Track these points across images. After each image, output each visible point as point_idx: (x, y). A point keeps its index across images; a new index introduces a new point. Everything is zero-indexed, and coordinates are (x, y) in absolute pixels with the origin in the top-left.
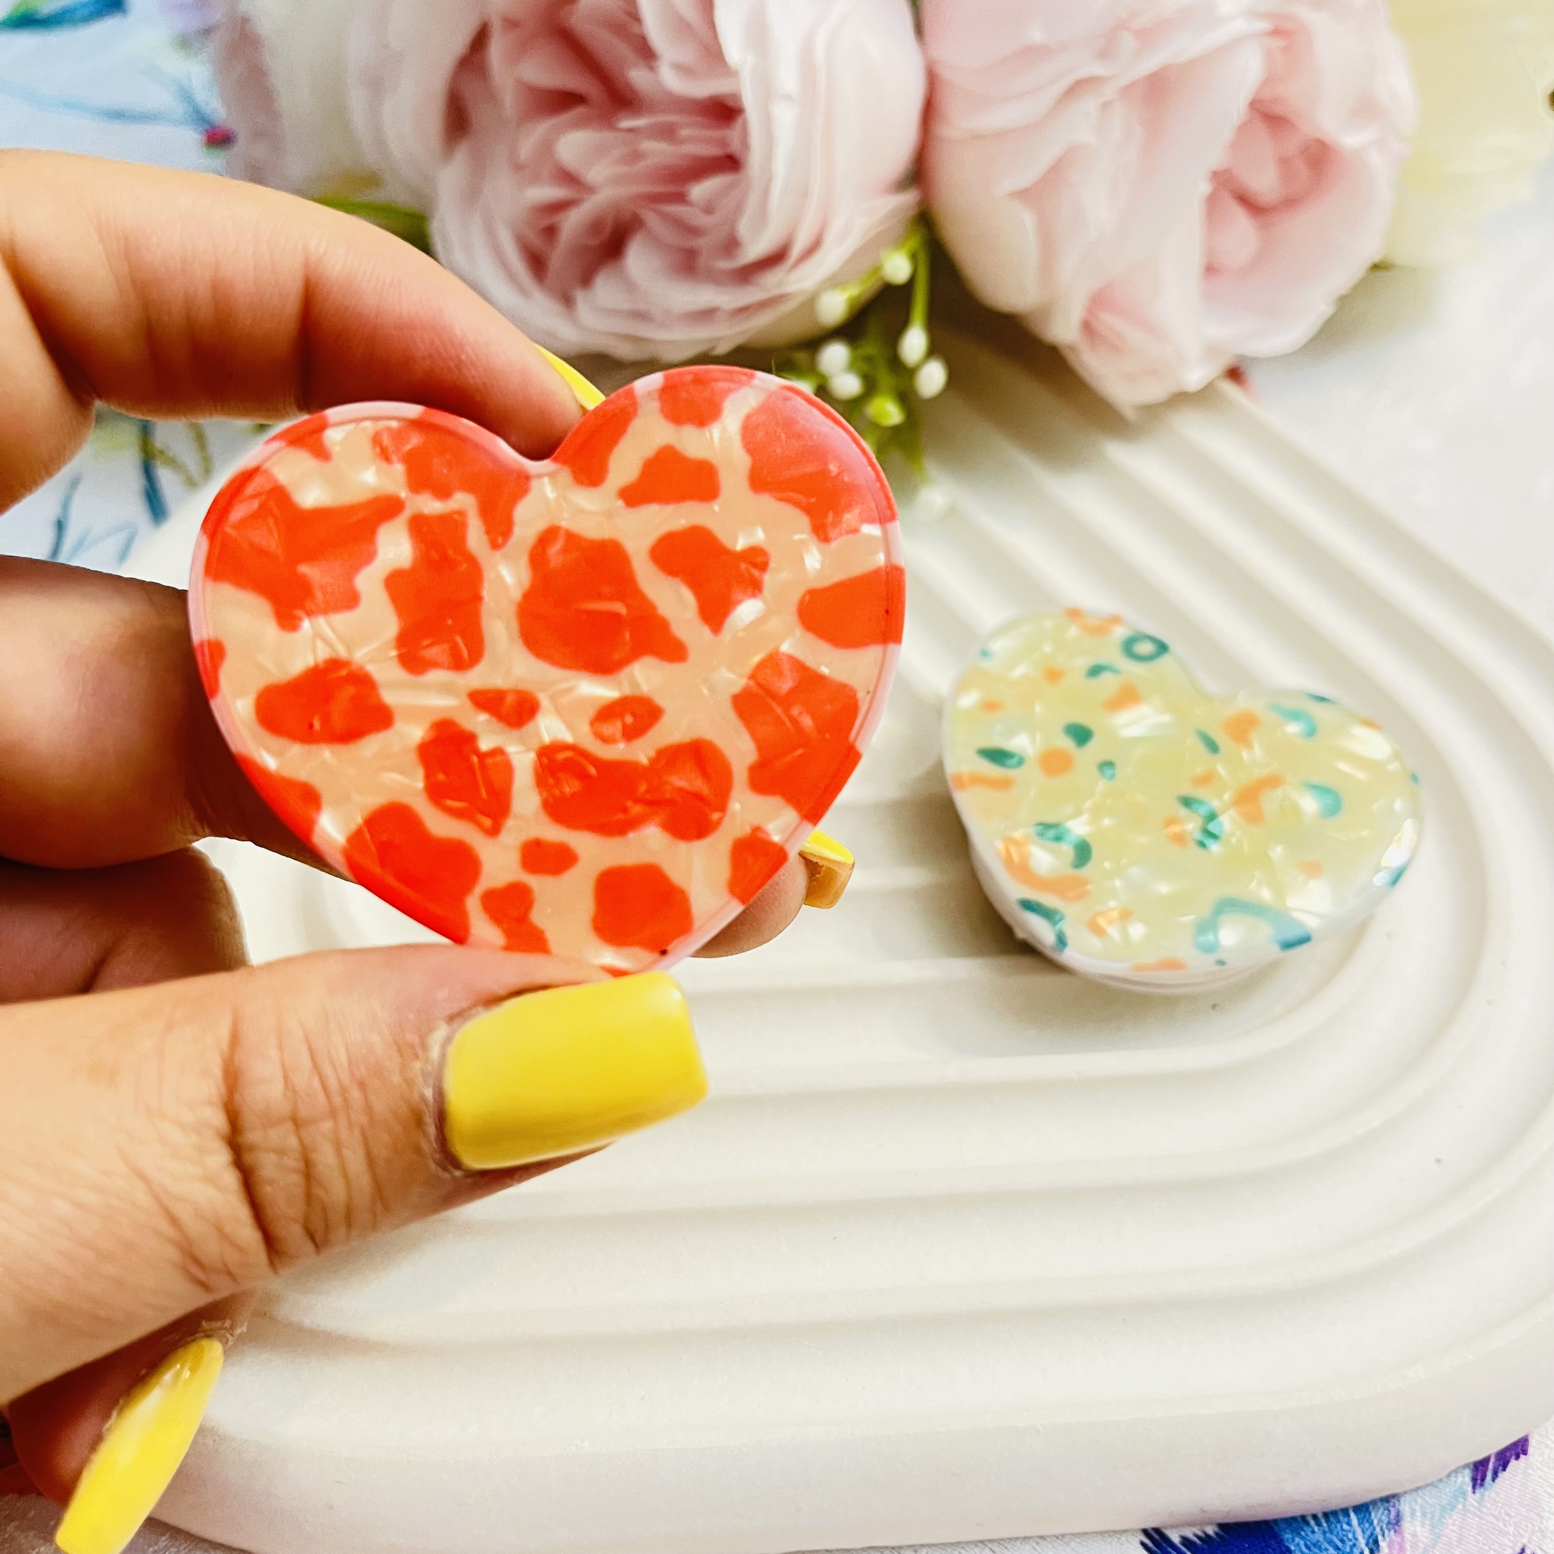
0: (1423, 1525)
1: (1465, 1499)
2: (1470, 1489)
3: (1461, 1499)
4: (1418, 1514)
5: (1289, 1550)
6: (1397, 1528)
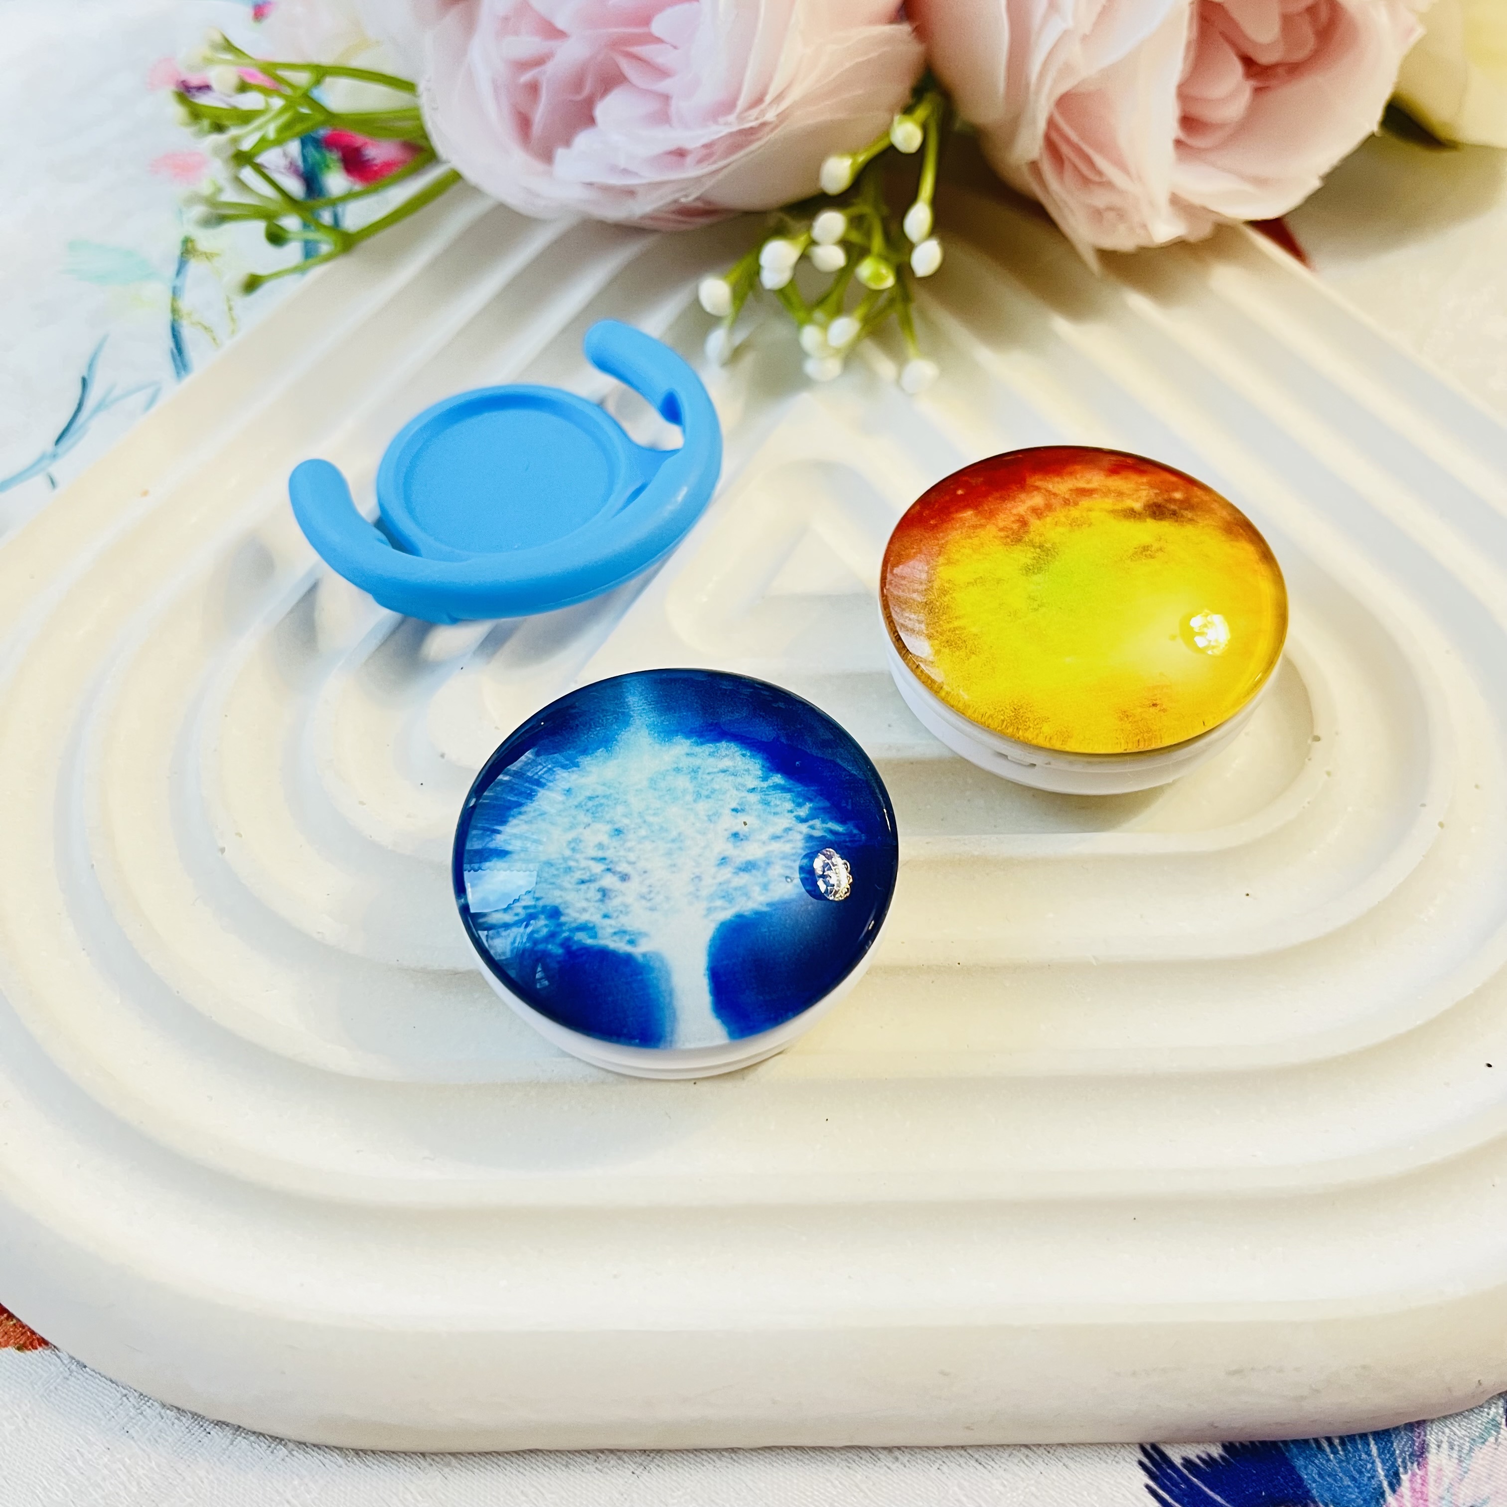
0: (1450, 1457)
1: (1498, 1433)
2: (1503, 1420)
3: (1493, 1432)
5: (1301, 1479)
6: (1420, 1460)
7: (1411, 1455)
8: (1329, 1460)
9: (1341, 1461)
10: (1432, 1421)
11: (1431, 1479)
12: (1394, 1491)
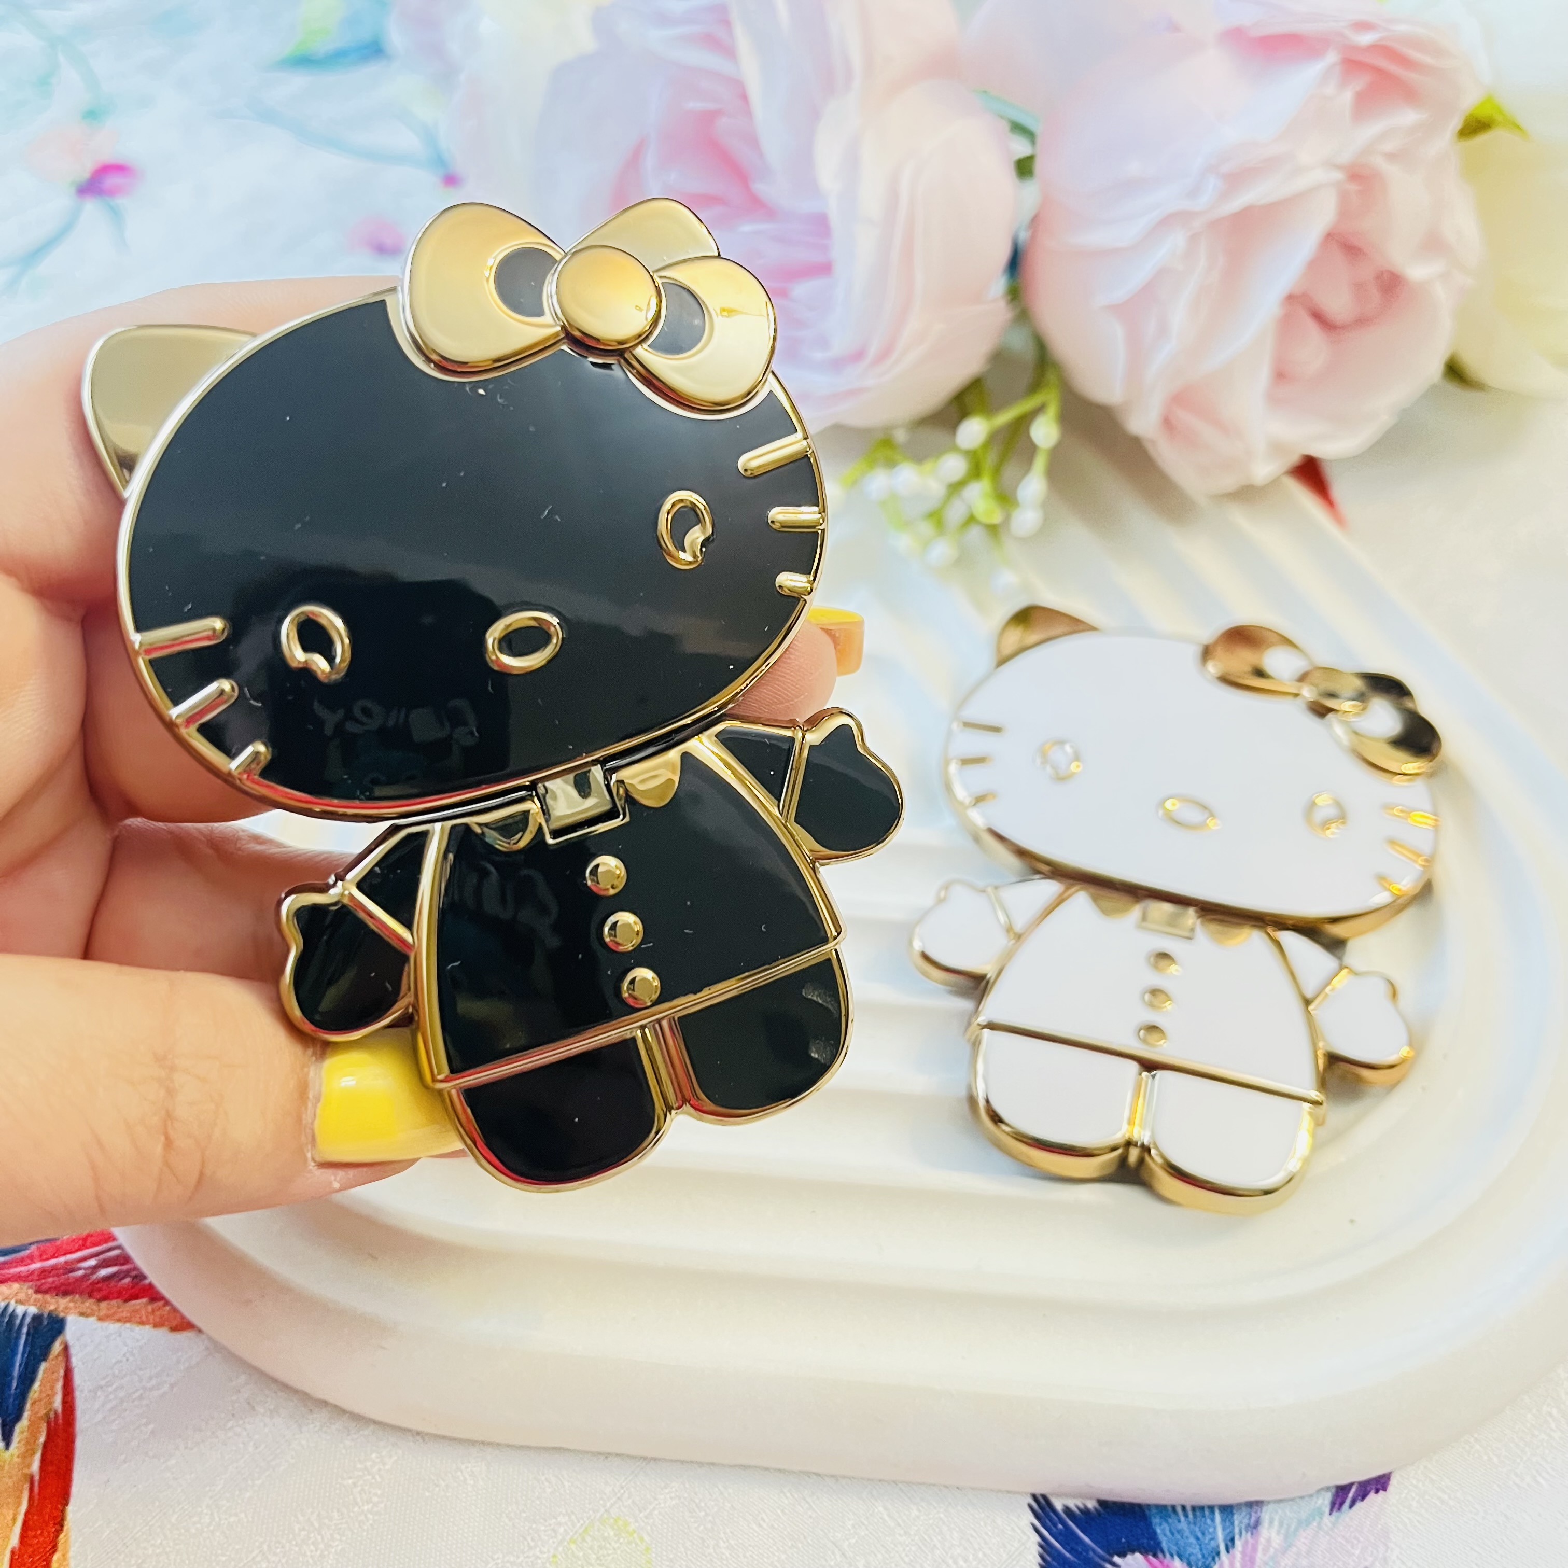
0: (1278, 1533)
1: (1321, 1518)
2: (1327, 1510)
3: (1317, 1518)
4: (1276, 1523)
5: (1155, 1533)
6: (1254, 1531)
7: (1248, 1525)
8: (1179, 1521)
9: (1189, 1523)
10: (1269, 1502)
11: (1260, 1548)
12: (1228, 1551)
